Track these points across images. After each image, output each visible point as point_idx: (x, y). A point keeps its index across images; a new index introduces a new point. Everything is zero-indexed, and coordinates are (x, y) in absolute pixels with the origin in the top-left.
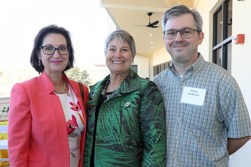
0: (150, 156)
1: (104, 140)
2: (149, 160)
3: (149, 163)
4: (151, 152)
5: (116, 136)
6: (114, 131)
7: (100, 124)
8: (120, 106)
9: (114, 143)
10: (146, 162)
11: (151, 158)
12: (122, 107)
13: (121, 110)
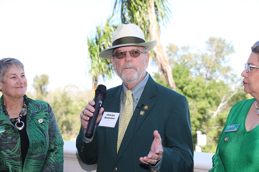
0: (55, 155)
1: (33, 152)
2: (53, 158)
3: (53, 160)
4: (56, 152)
5: (43, 148)
6: (42, 144)
7: (31, 139)
8: (35, 124)
9: (42, 154)
10: (50, 159)
11: (55, 156)
12: (37, 124)
13: (38, 126)
